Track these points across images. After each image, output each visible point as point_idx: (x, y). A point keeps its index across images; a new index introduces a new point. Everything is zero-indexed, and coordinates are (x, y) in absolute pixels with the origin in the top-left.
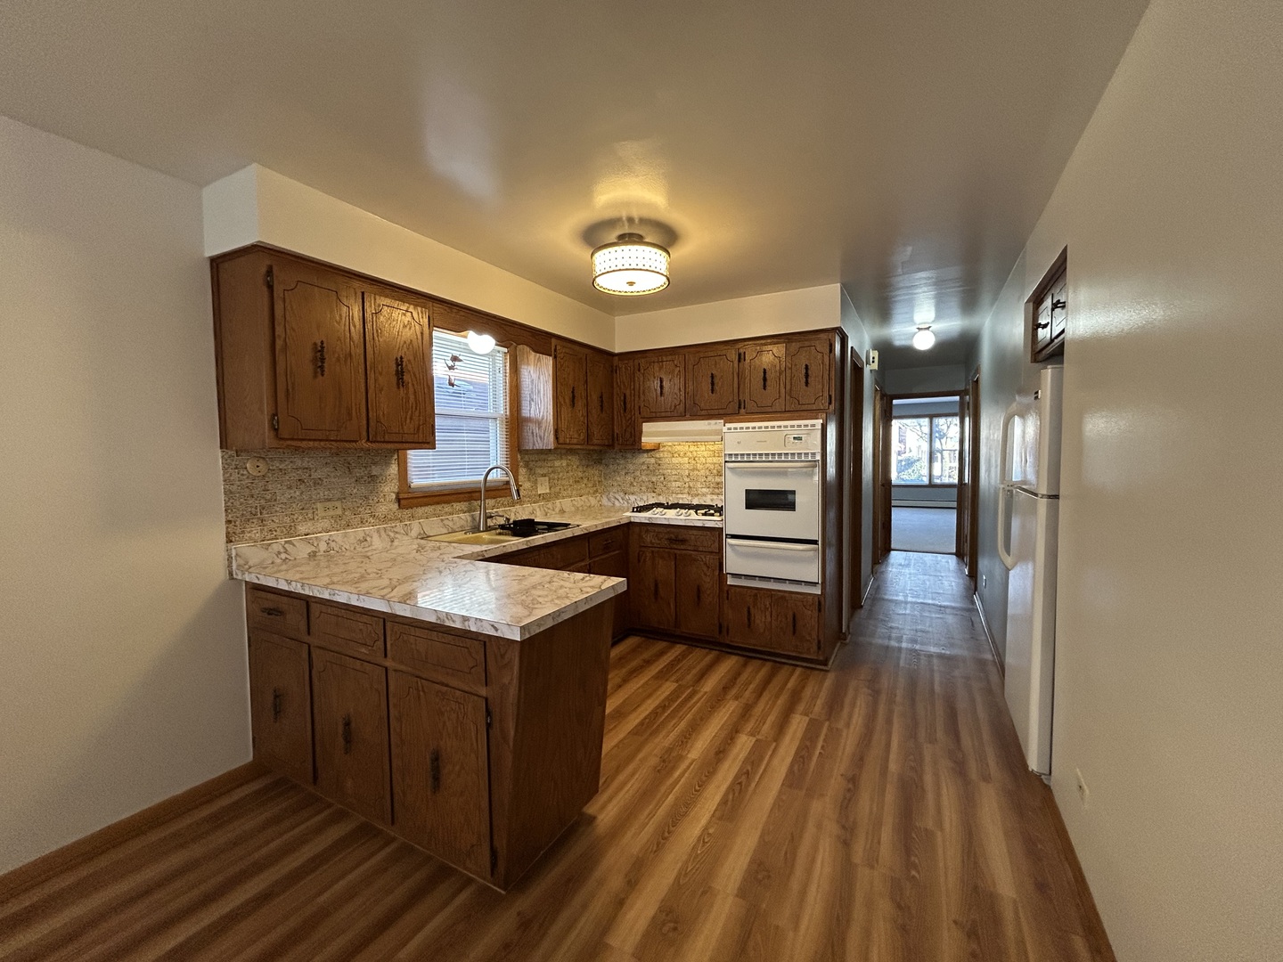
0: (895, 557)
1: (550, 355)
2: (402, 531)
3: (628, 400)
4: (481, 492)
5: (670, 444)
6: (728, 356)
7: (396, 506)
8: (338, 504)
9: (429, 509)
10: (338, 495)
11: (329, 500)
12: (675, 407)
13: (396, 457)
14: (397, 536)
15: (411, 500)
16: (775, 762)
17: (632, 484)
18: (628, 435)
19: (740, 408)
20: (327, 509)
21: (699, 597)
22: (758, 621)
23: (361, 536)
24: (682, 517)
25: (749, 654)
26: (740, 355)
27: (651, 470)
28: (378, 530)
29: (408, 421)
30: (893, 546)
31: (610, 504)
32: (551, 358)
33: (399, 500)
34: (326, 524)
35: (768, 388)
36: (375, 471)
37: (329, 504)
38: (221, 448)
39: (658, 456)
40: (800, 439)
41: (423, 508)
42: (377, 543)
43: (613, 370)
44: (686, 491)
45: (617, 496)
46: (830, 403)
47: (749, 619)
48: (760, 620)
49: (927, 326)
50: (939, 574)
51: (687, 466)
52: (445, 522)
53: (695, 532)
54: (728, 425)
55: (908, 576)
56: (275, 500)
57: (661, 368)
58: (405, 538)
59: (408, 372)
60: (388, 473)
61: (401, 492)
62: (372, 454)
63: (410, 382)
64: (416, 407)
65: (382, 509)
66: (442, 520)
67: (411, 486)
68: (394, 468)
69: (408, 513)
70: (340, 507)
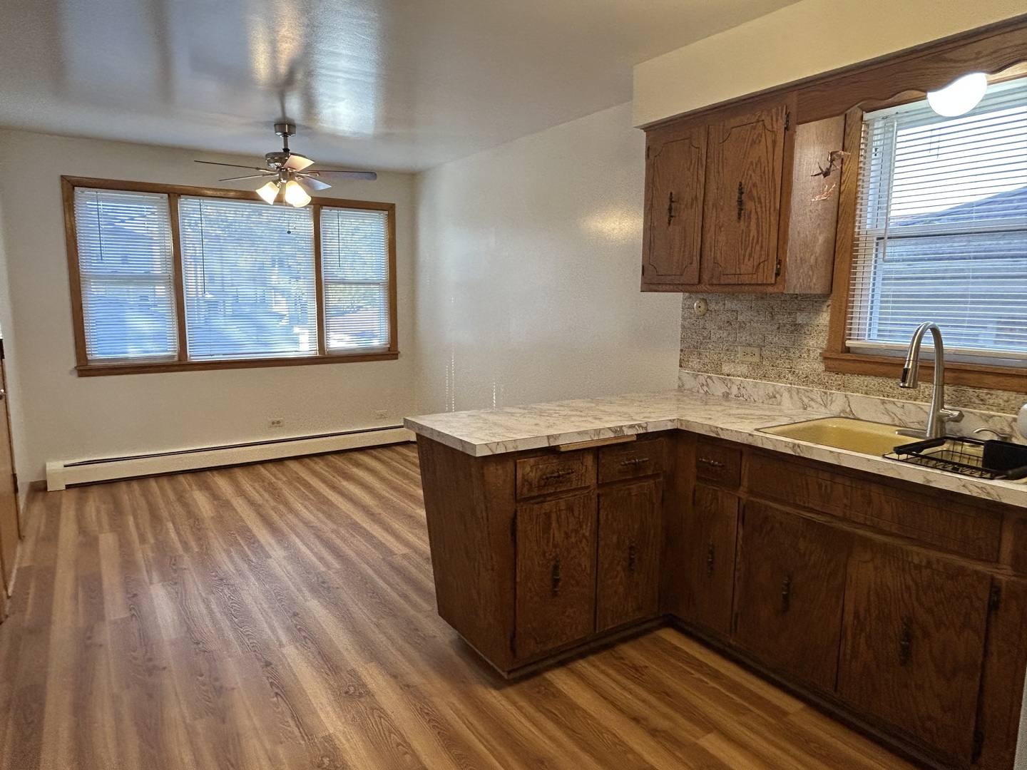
2: (819, 400)
7: (822, 367)
11: (750, 345)
13: (828, 303)
14: (812, 403)
20: (746, 354)
23: (771, 390)
28: (790, 391)
29: (747, 258)
33: (827, 360)
34: (743, 369)
36: (801, 318)
37: (749, 350)
41: (862, 378)
52: (887, 406)
56: (710, 338)
58: (823, 409)
59: (752, 198)
60: (816, 323)
61: (829, 349)
62: (799, 298)
63: (753, 211)
64: (758, 241)
65: (804, 367)
66: (883, 402)
67: (848, 343)
68: (824, 318)
69: (838, 379)
70: (757, 354)
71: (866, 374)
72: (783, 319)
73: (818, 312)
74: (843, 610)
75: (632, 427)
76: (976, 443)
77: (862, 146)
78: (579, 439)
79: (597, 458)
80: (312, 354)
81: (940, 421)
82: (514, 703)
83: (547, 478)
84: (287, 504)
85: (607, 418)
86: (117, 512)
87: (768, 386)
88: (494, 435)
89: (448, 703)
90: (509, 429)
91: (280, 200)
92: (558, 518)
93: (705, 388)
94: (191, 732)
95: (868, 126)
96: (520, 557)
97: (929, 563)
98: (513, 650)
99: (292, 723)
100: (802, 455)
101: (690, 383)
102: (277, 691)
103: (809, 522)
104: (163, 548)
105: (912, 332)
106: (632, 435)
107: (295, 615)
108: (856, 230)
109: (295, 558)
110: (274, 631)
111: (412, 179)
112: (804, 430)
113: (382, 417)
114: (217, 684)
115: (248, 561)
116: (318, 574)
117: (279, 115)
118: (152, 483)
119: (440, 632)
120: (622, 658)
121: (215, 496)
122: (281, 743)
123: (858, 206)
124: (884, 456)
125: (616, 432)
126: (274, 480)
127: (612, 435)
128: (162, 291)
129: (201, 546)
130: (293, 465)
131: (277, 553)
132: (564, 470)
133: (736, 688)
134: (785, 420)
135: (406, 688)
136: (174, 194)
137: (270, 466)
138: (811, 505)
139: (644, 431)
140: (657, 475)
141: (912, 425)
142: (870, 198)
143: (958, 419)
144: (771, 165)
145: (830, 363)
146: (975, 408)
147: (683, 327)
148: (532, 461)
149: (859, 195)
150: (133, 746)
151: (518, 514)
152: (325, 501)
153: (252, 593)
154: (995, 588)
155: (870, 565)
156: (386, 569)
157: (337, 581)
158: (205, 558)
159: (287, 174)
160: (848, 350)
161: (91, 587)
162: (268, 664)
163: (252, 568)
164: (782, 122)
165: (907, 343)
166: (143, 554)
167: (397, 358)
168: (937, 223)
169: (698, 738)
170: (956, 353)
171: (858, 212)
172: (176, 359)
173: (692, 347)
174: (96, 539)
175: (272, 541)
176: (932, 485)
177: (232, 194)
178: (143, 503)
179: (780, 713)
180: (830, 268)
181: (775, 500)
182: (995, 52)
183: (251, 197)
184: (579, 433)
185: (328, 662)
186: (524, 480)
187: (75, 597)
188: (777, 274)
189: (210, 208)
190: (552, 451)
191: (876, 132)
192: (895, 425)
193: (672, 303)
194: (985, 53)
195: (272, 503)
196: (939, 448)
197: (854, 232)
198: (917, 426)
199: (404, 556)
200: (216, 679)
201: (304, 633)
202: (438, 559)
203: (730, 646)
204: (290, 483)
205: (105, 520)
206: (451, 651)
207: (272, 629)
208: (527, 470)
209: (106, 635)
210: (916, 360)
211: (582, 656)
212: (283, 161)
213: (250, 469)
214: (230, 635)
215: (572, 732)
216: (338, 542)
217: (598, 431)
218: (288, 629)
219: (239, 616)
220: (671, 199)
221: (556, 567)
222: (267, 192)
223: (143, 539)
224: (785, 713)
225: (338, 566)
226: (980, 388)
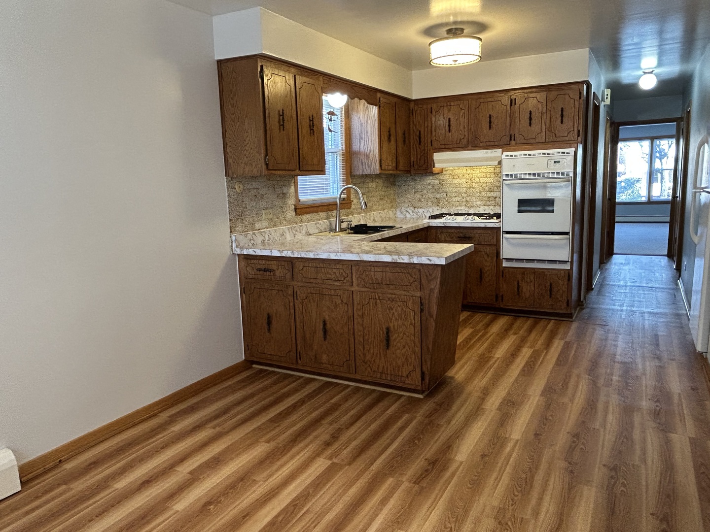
0: (616, 259)
1: (376, 105)
2: (298, 230)
3: (422, 136)
4: (336, 204)
5: (452, 168)
6: (503, 101)
7: (294, 213)
8: (270, 210)
9: (308, 216)
10: (271, 205)
11: (267, 209)
12: (460, 140)
13: (293, 181)
15: (302, 209)
16: (548, 357)
17: (420, 200)
18: (422, 162)
19: (511, 140)
20: (267, 214)
21: (481, 277)
22: (524, 290)
23: (281, 232)
24: (469, 221)
25: (517, 313)
26: (511, 100)
27: (436, 189)
28: (288, 229)
30: (615, 251)
31: (402, 216)
32: (377, 107)
33: (296, 209)
34: (265, 223)
35: (532, 125)
36: (285, 190)
38: (226, 176)
39: (441, 178)
40: (559, 162)
42: (289, 237)
43: (411, 112)
44: (464, 203)
45: (408, 210)
46: (579, 136)
47: (518, 289)
48: (527, 289)
49: (651, 70)
50: (651, 268)
51: (465, 185)
52: (317, 225)
53: (479, 231)
54: (505, 154)
55: (628, 271)
56: (246, 208)
57: (449, 111)
60: (290, 192)
61: (296, 204)
65: (289, 215)
68: (293, 189)
69: (300, 218)
70: (271, 213)
87: (280, 229)
93: (252, 242)
145: (298, 211)
147: (230, 202)
173: (237, 216)
185: (504, 420)
201: (494, 442)
207: (511, 455)
218: (502, 448)
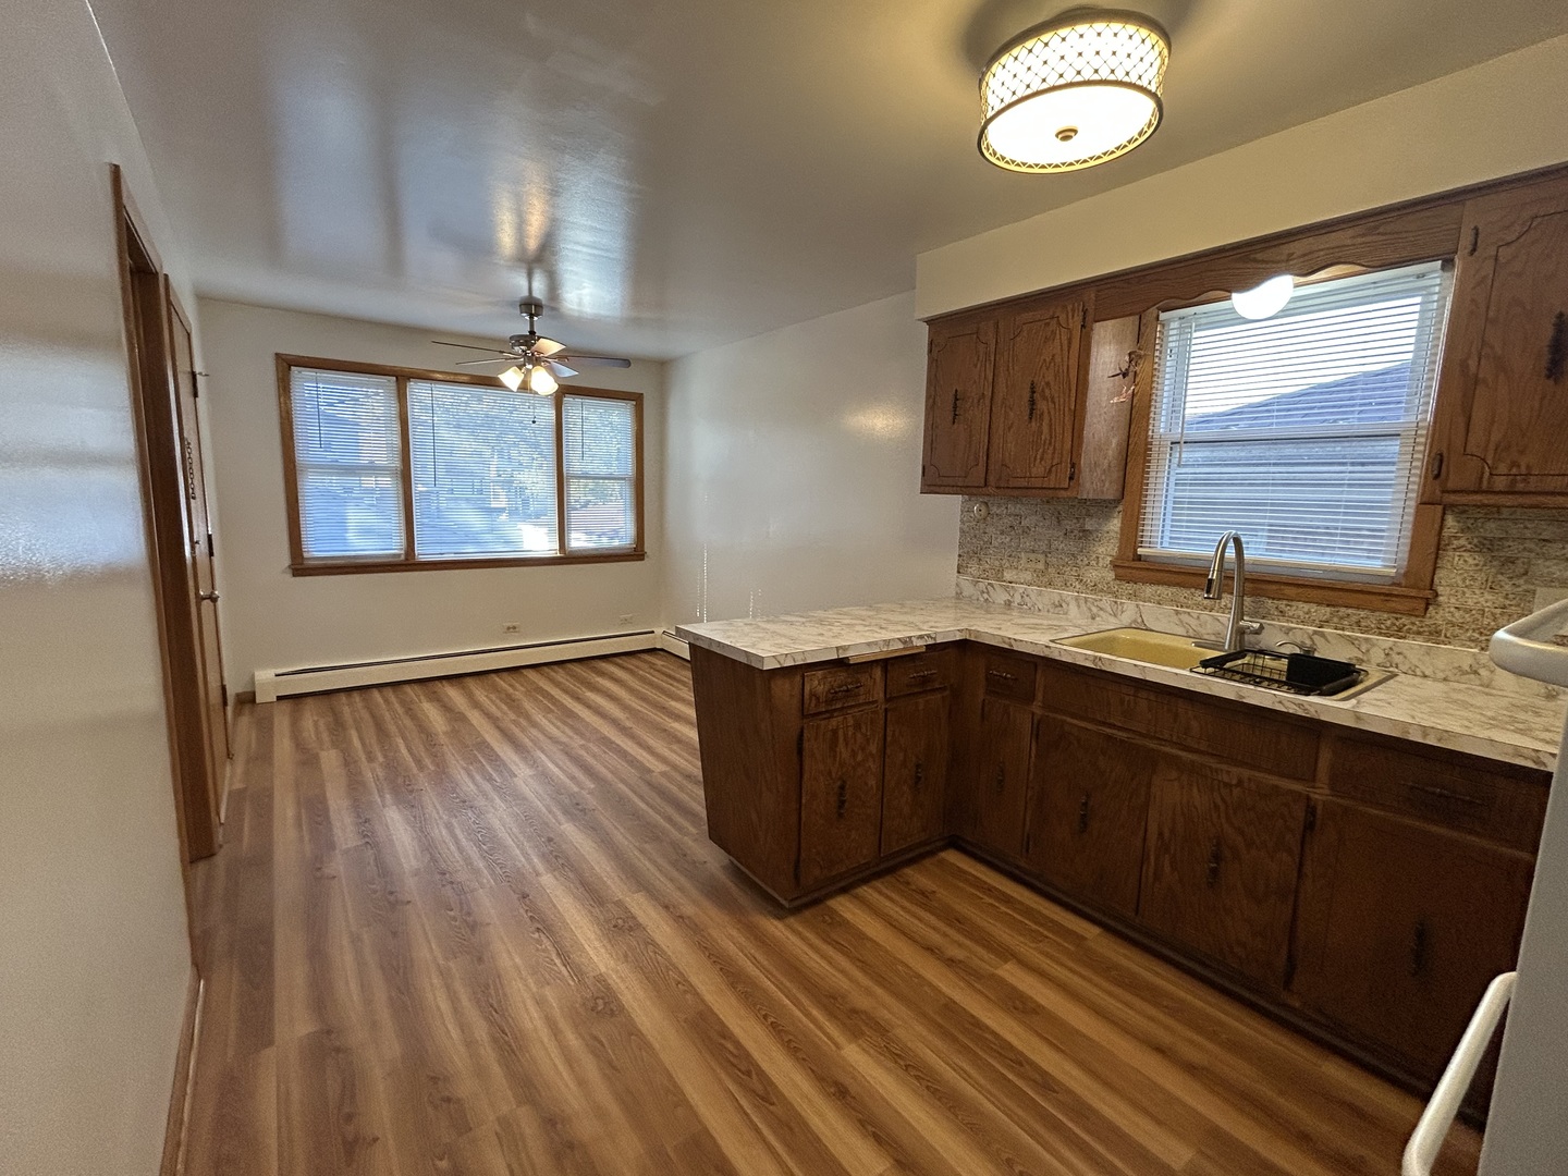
7: (1112, 575)
8: (1042, 556)
10: (1044, 548)
11: (1033, 551)
13: (1119, 508)
14: (1101, 613)
28: (1077, 599)
29: (1038, 460)
33: (1117, 567)
34: (1028, 576)
36: (1089, 524)
37: (1032, 556)
41: (1155, 588)
58: (1112, 619)
59: (1045, 398)
60: (1105, 529)
61: (1120, 557)
62: (1088, 503)
63: (1046, 411)
64: (1050, 444)
65: (1092, 575)
66: (1177, 613)
67: (1140, 551)
68: (1115, 524)
69: (1129, 588)
70: (1043, 561)
71: (1159, 583)
72: (1069, 524)
73: (1108, 517)
74: (1146, 831)
75: (921, 637)
76: (1279, 657)
77: (1157, 347)
78: (867, 651)
79: (885, 671)
80: (552, 554)
81: (1240, 633)
82: (799, 934)
83: (836, 692)
84: (528, 717)
85: (891, 627)
86: (338, 727)
87: (1053, 594)
88: (779, 646)
89: (728, 936)
90: (794, 640)
91: (524, 387)
92: (845, 735)
93: (986, 596)
94: (445, 974)
95: (1163, 326)
96: (806, 776)
97: (1240, 783)
98: (797, 877)
99: (558, 961)
100: (1104, 668)
101: (968, 589)
102: (540, 926)
103: (1109, 738)
104: (393, 767)
105: (1214, 541)
106: (921, 646)
107: (550, 840)
108: (1150, 433)
109: (544, 776)
110: (525, 855)
111: (662, 368)
112: (1096, 641)
113: (626, 622)
114: (470, 919)
115: (490, 779)
116: (571, 795)
117: (525, 293)
118: (376, 694)
119: (711, 858)
120: (908, 883)
121: (447, 708)
122: (548, 984)
123: (1153, 409)
124: (1191, 671)
125: (905, 642)
126: (511, 690)
127: (901, 646)
128: (388, 483)
129: (438, 765)
130: (531, 675)
131: (522, 772)
132: (851, 683)
133: (1028, 912)
134: (1077, 631)
135: (680, 919)
136: (402, 378)
137: (505, 675)
138: (1112, 721)
139: (933, 642)
140: (944, 689)
141: (1206, 637)
142: (1165, 400)
143: (1258, 632)
144: (1065, 364)
145: (1120, 571)
146: (1273, 620)
147: (962, 531)
148: (820, 673)
149: (1154, 397)
150: (381, 994)
151: (805, 731)
152: (570, 714)
153: (500, 817)
154: (1311, 810)
155: (1176, 783)
156: (645, 789)
157: (592, 802)
158: (441, 775)
159: (536, 360)
160: (1139, 558)
161: (315, 812)
162: (525, 896)
163: (497, 789)
164: (1078, 319)
165: (1209, 552)
166: (371, 773)
167: (643, 559)
168: (1234, 429)
169: (996, 968)
170: (1255, 563)
171: (1152, 415)
172: (403, 557)
173: (972, 552)
174: (316, 757)
175: (515, 758)
176: (1245, 701)
177: (465, 378)
178: (365, 715)
179: (1079, 939)
180: (1122, 473)
181: (1073, 716)
182: (1305, 255)
183: (492, 383)
184: (869, 644)
185: (592, 893)
186: (813, 695)
187: (299, 825)
188: (1071, 478)
189: (444, 393)
190: (841, 663)
191: (1171, 333)
192: (1190, 637)
193: (950, 506)
194: (1298, 253)
195: (513, 716)
196: (1240, 662)
197: (1147, 437)
198: (1213, 638)
199: (663, 774)
200: (469, 914)
201: (560, 859)
202: (710, 782)
203: (1018, 867)
204: (528, 693)
205: (325, 736)
206: (724, 878)
207: (525, 856)
208: (816, 684)
209: (338, 865)
210: (1221, 569)
211: (865, 881)
212: (529, 346)
213: (484, 677)
214: (481, 864)
215: (863, 965)
216: (590, 760)
217: (887, 642)
218: (543, 856)
219: (488, 843)
220: (956, 395)
221: (842, 788)
222: (512, 378)
223: (371, 758)
224: (1084, 938)
225: (592, 786)
226: (1279, 599)
